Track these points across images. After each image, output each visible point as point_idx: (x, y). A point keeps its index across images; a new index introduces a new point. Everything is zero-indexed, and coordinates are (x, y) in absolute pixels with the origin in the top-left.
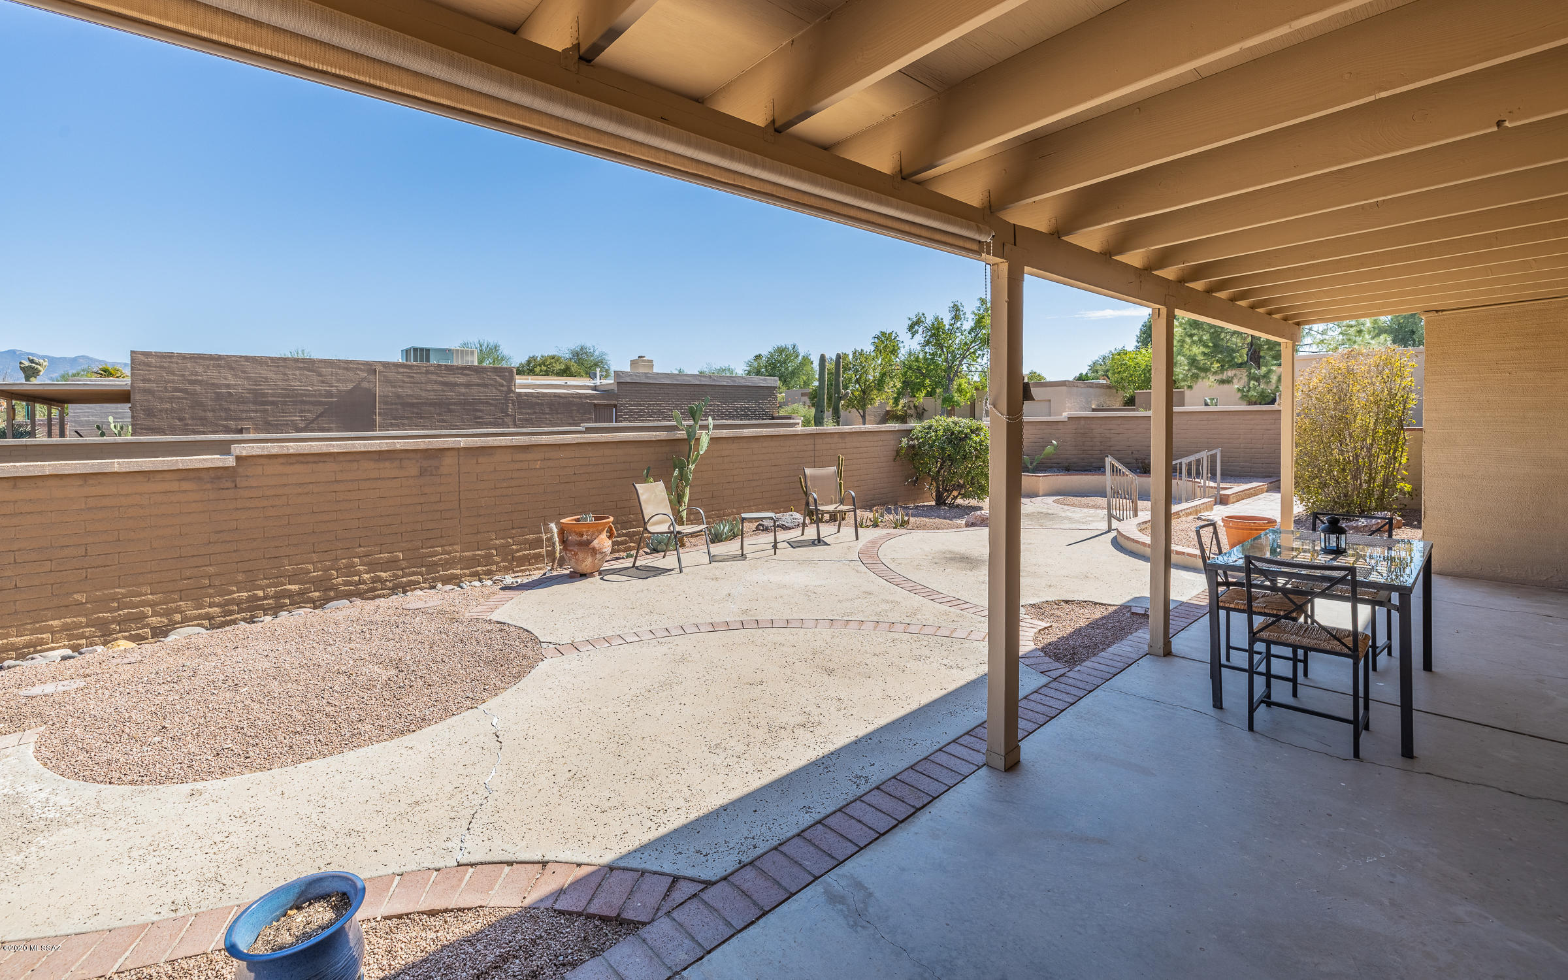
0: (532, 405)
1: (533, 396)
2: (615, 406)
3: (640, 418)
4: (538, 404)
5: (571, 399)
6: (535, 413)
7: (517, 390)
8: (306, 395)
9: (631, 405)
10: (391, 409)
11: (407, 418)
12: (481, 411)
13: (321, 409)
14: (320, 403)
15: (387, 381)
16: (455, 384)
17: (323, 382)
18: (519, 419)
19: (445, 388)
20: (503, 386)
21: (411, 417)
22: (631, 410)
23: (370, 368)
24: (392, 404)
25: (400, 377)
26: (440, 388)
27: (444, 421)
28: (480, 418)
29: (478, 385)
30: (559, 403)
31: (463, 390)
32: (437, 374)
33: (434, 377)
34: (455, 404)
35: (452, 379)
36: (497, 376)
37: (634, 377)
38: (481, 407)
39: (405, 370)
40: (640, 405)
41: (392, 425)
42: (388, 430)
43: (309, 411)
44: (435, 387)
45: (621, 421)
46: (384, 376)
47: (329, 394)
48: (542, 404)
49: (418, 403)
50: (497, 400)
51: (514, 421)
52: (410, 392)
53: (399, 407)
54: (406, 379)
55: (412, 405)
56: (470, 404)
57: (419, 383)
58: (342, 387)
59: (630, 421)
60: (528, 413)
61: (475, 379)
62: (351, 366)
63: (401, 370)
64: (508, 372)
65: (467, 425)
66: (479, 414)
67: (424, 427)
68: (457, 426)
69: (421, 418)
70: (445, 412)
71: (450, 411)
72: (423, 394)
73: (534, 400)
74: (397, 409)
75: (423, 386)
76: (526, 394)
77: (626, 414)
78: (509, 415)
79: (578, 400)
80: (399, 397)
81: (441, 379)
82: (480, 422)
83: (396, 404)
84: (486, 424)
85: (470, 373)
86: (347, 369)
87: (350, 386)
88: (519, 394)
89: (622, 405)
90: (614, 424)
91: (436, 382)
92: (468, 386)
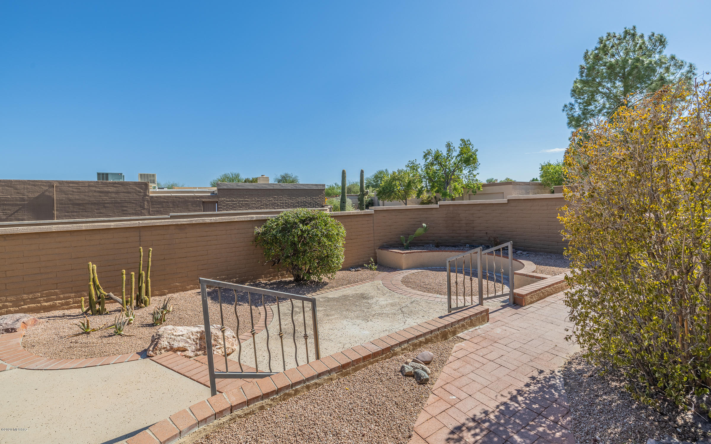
0: (161, 203)
1: (161, 198)
2: (217, 202)
3: (234, 208)
4: (165, 202)
5: (187, 199)
6: (163, 207)
7: (150, 195)
8: (6, 201)
9: (228, 201)
10: (64, 207)
11: (76, 212)
12: (126, 207)
13: (17, 208)
14: (17, 205)
15: (61, 191)
16: (108, 192)
17: (18, 193)
18: (152, 211)
19: (101, 194)
20: (140, 192)
21: (79, 212)
22: (227, 204)
23: (50, 184)
24: (65, 204)
25: (71, 189)
26: (98, 194)
27: (100, 213)
28: (125, 211)
29: (124, 192)
30: (179, 202)
31: (113, 195)
32: (96, 187)
33: (94, 189)
34: (108, 203)
35: (106, 189)
36: (137, 187)
37: (229, 186)
38: (126, 205)
39: (74, 185)
40: (234, 201)
41: (65, 216)
42: (63, 219)
43: (9, 210)
44: (95, 194)
45: (221, 211)
46: (60, 189)
47: (23, 200)
48: (167, 202)
49: (83, 204)
50: (136, 200)
51: (149, 212)
52: (77, 197)
53: (70, 206)
54: (75, 190)
55: (79, 205)
56: (119, 203)
57: (83, 192)
58: (31, 195)
59: (227, 210)
60: (158, 208)
61: (121, 189)
62: (37, 183)
63: (71, 185)
64: (144, 185)
65: (117, 215)
66: (125, 209)
67: (88, 217)
68: (110, 215)
69: (86, 212)
70: (102, 208)
71: (105, 207)
72: (87, 198)
73: (162, 200)
74: (69, 207)
75: (87, 194)
76: (156, 197)
77: (224, 206)
78: (145, 209)
79: (192, 199)
80: (70, 200)
81: (99, 189)
82: (126, 213)
83: (68, 204)
84: (130, 214)
85: (118, 186)
86: (34, 185)
87: (37, 195)
88: (152, 197)
89: (221, 201)
90: (217, 212)
91: (95, 191)
92: (117, 193)
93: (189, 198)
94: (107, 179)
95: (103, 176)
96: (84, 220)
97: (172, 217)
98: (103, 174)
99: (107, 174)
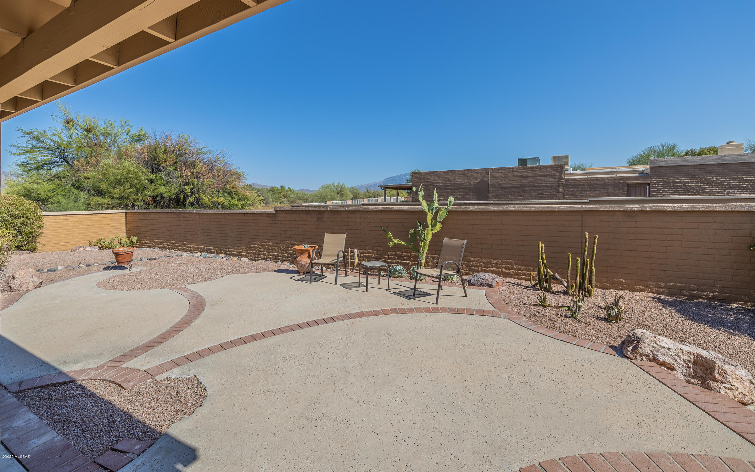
0: (576, 186)
1: (577, 181)
2: (649, 184)
3: (675, 192)
4: (580, 185)
5: (607, 181)
6: (578, 191)
7: (566, 178)
8: (461, 185)
9: (666, 183)
10: (495, 190)
11: (503, 194)
12: (542, 190)
13: (467, 191)
14: (467, 188)
15: (493, 177)
16: (528, 176)
17: (468, 179)
18: (567, 195)
19: (522, 179)
20: (556, 175)
21: (505, 194)
22: (665, 187)
23: (486, 171)
24: (496, 188)
25: (499, 175)
26: (519, 178)
27: (521, 196)
28: (541, 194)
29: (541, 176)
30: (597, 184)
31: (532, 179)
32: (518, 172)
33: (516, 174)
34: (527, 187)
35: (526, 174)
36: (553, 170)
37: (669, 162)
38: (542, 188)
39: (502, 171)
40: (677, 183)
41: (496, 198)
42: (494, 200)
43: (463, 192)
44: (517, 178)
45: (653, 195)
46: (493, 175)
47: (470, 184)
48: (584, 185)
49: (508, 187)
50: (551, 184)
51: (564, 196)
52: (504, 182)
53: (499, 189)
54: (503, 176)
55: (505, 188)
56: (536, 186)
57: (508, 177)
58: (475, 181)
59: (664, 195)
60: (573, 191)
61: (539, 173)
62: (479, 171)
63: (500, 171)
64: (560, 167)
65: (534, 198)
66: (541, 192)
67: (511, 199)
68: (528, 198)
69: (510, 194)
70: (522, 191)
71: (524, 191)
72: (510, 182)
73: (577, 183)
74: (498, 190)
75: (511, 178)
76: (572, 180)
77: (660, 190)
78: (559, 192)
79: (613, 181)
80: (499, 184)
81: (520, 174)
82: (542, 196)
83: (498, 188)
84: (545, 197)
85: (536, 170)
86: (477, 173)
87: (478, 180)
88: (567, 180)
89: (655, 183)
90: (648, 198)
91: (517, 176)
92: (535, 176)
93: (610, 180)
94: (526, 164)
95: (523, 161)
96: (527, 201)
97: (591, 202)
98: (523, 160)
99: (526, 159)
